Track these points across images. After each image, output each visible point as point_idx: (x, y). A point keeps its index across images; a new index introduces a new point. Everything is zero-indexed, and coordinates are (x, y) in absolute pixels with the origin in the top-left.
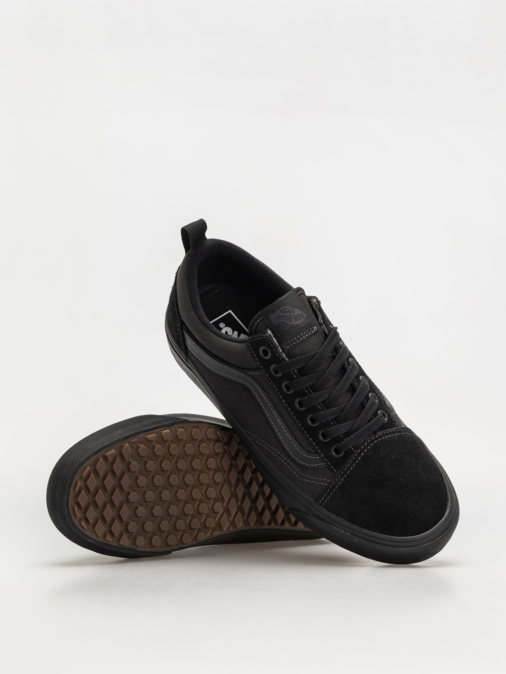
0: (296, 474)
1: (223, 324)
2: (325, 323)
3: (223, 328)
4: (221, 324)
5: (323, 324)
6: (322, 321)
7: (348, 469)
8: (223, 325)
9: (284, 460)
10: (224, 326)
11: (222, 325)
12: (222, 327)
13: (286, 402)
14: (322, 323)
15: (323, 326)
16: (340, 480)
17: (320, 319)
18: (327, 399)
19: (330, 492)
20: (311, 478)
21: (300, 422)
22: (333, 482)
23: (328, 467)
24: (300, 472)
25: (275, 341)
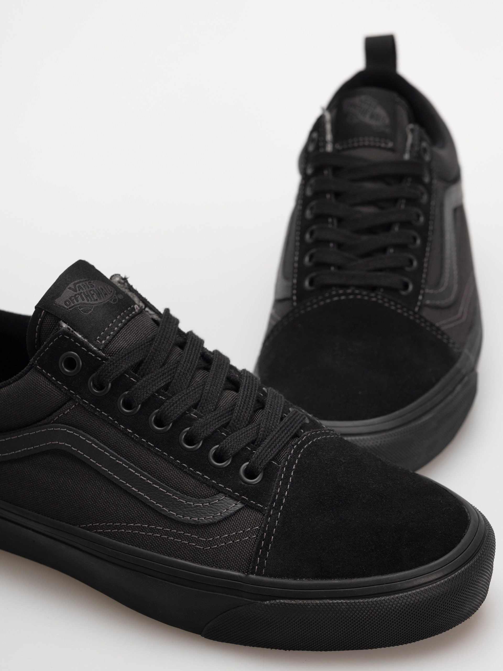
0: (196, 545)
5: (145, 309)
7: (282, 494)
9: (167, 533)
13: (135, 431)
16: (276, 518)
18: (200, 399)
19: (267, 545)
20: (224, 538)
21: (170, 454)
22: (265, 526)
23: (247, 506)
24: (202, 538)
25: (80, 336)
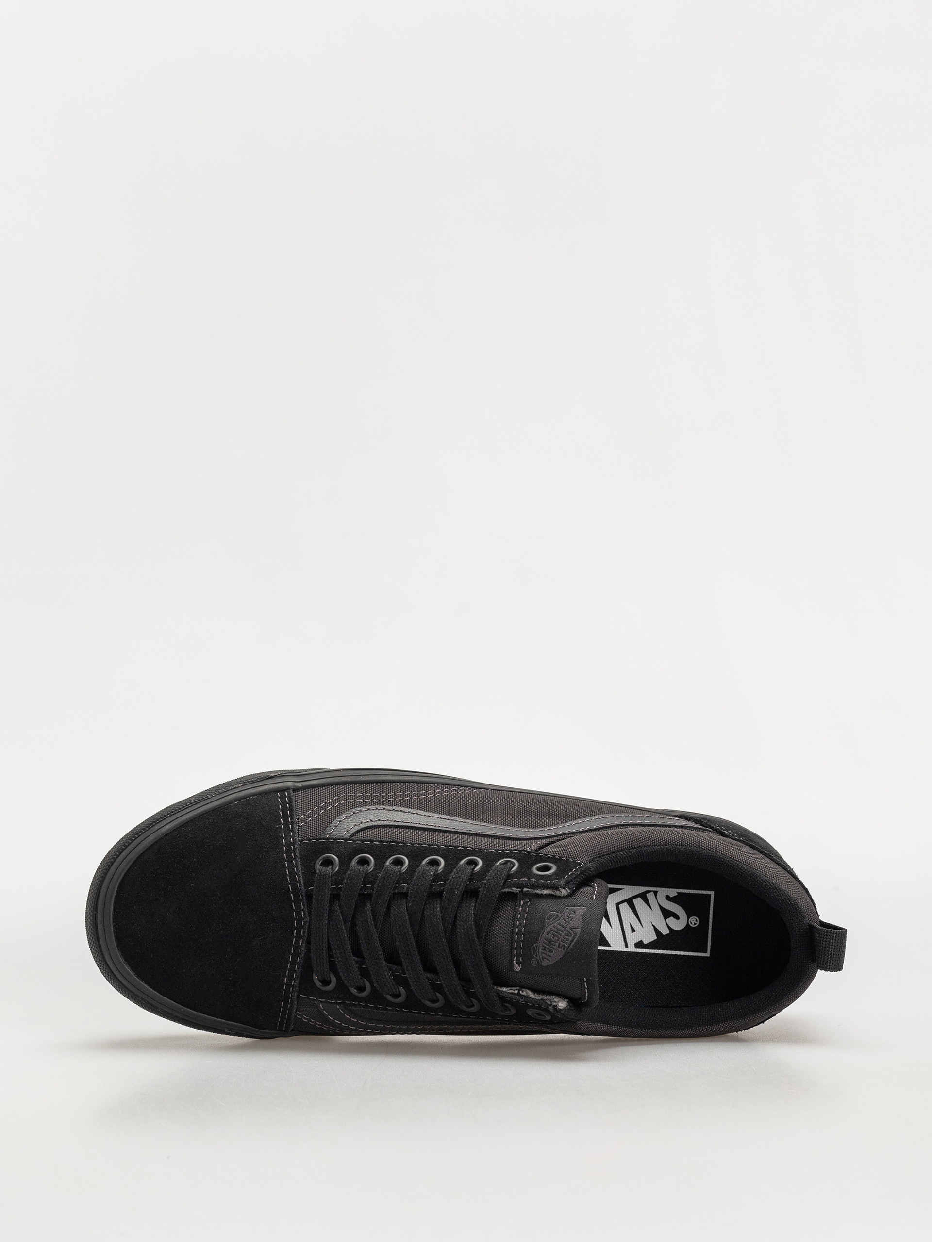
1: (695, 924)
2: (518, 995)
3: (688, 918)
4: (696, 921)
6: (524, 993)
8: (693, 924)
10: (690, 923)
11: (694, 921)
12: (691, 918)
14: (521, 992)
15: (516, 990)
17: (530, 992)
